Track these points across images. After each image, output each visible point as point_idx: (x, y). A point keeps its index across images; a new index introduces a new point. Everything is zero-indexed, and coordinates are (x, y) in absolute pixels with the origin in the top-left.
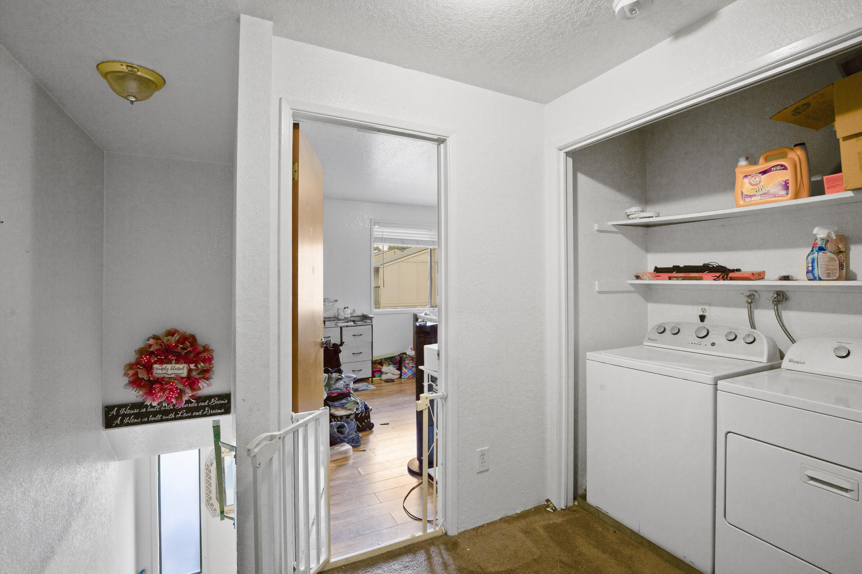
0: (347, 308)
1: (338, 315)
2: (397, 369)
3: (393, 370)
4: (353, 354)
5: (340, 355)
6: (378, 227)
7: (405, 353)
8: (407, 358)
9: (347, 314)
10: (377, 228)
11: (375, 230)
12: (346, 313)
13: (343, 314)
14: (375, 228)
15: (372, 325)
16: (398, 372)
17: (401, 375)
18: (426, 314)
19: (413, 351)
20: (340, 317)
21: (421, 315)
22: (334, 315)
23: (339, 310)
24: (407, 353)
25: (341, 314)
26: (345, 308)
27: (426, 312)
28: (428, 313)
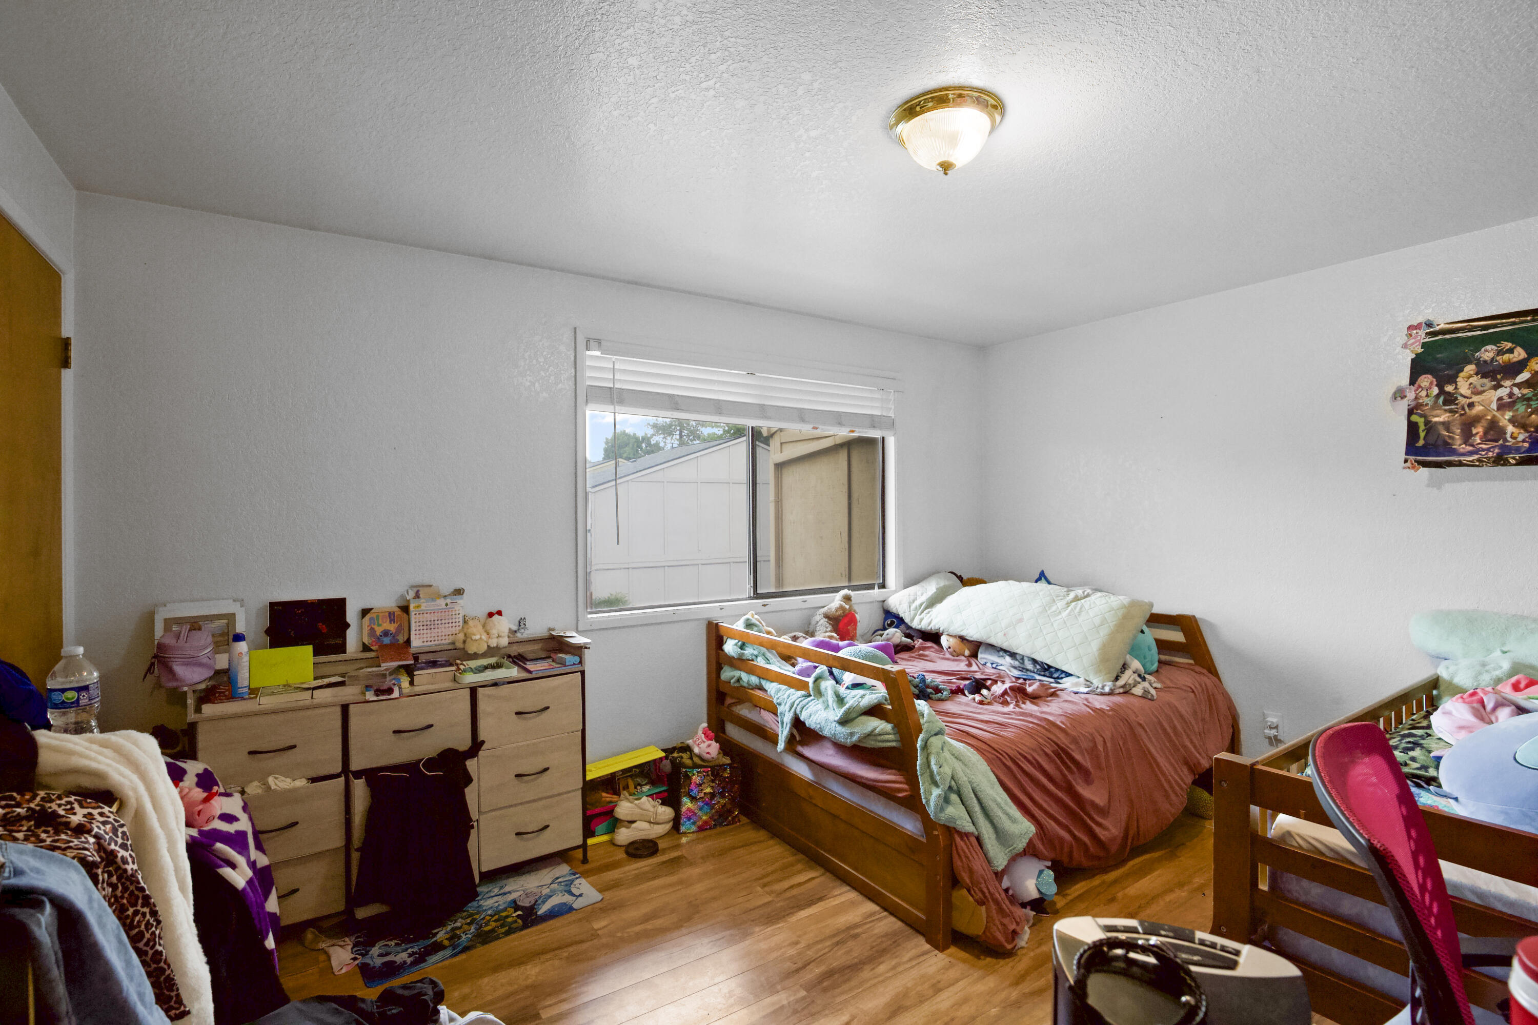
0: (499, 613)
1: (464, 642)
2: (663, 803)
3: (652, 809)
4: (517, 776)
5: (470, 793)
6: (598, 353)
7: (687, 749)
8: (696, 766)
9: (499, 636)
10: (597, 357)
11: (588, 363)
12: (494, 632)
13: (484, 637)
14: (592, 356)
15: (583, 673)
16: (666, 812)
17: (676, 823)
18: (749, 625)
19: (713, 743)
20: (472, 649)
21: (734, 627)
22: (451, 639)
23: (471, 623)
24: (696, 750)
25: (477, 637)
26: (491, 615)
27: (748, 616)
28: (754, 621)
